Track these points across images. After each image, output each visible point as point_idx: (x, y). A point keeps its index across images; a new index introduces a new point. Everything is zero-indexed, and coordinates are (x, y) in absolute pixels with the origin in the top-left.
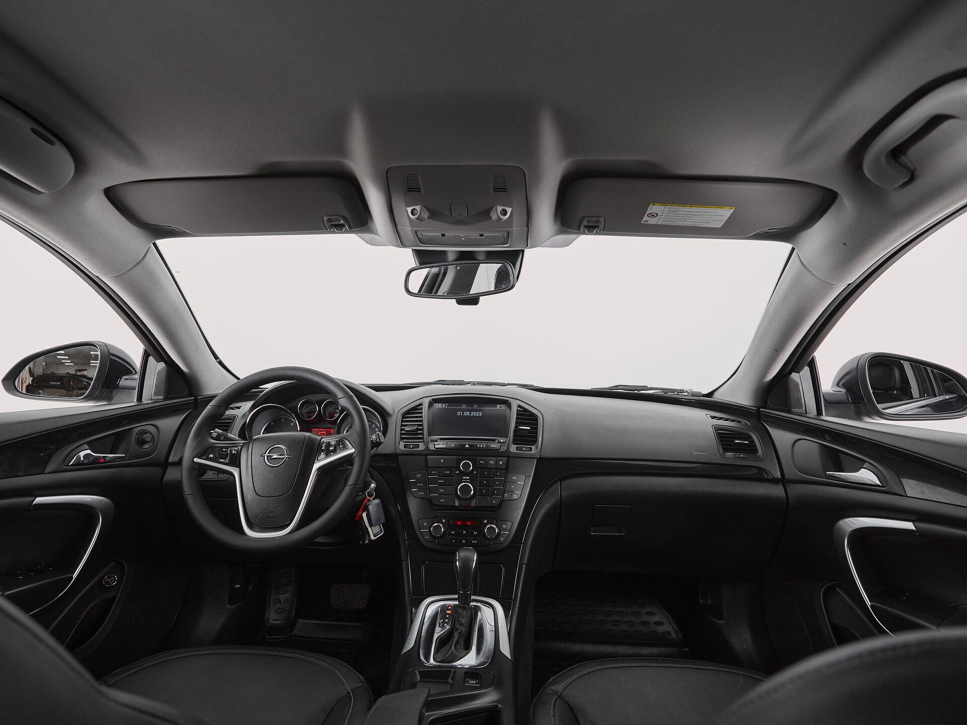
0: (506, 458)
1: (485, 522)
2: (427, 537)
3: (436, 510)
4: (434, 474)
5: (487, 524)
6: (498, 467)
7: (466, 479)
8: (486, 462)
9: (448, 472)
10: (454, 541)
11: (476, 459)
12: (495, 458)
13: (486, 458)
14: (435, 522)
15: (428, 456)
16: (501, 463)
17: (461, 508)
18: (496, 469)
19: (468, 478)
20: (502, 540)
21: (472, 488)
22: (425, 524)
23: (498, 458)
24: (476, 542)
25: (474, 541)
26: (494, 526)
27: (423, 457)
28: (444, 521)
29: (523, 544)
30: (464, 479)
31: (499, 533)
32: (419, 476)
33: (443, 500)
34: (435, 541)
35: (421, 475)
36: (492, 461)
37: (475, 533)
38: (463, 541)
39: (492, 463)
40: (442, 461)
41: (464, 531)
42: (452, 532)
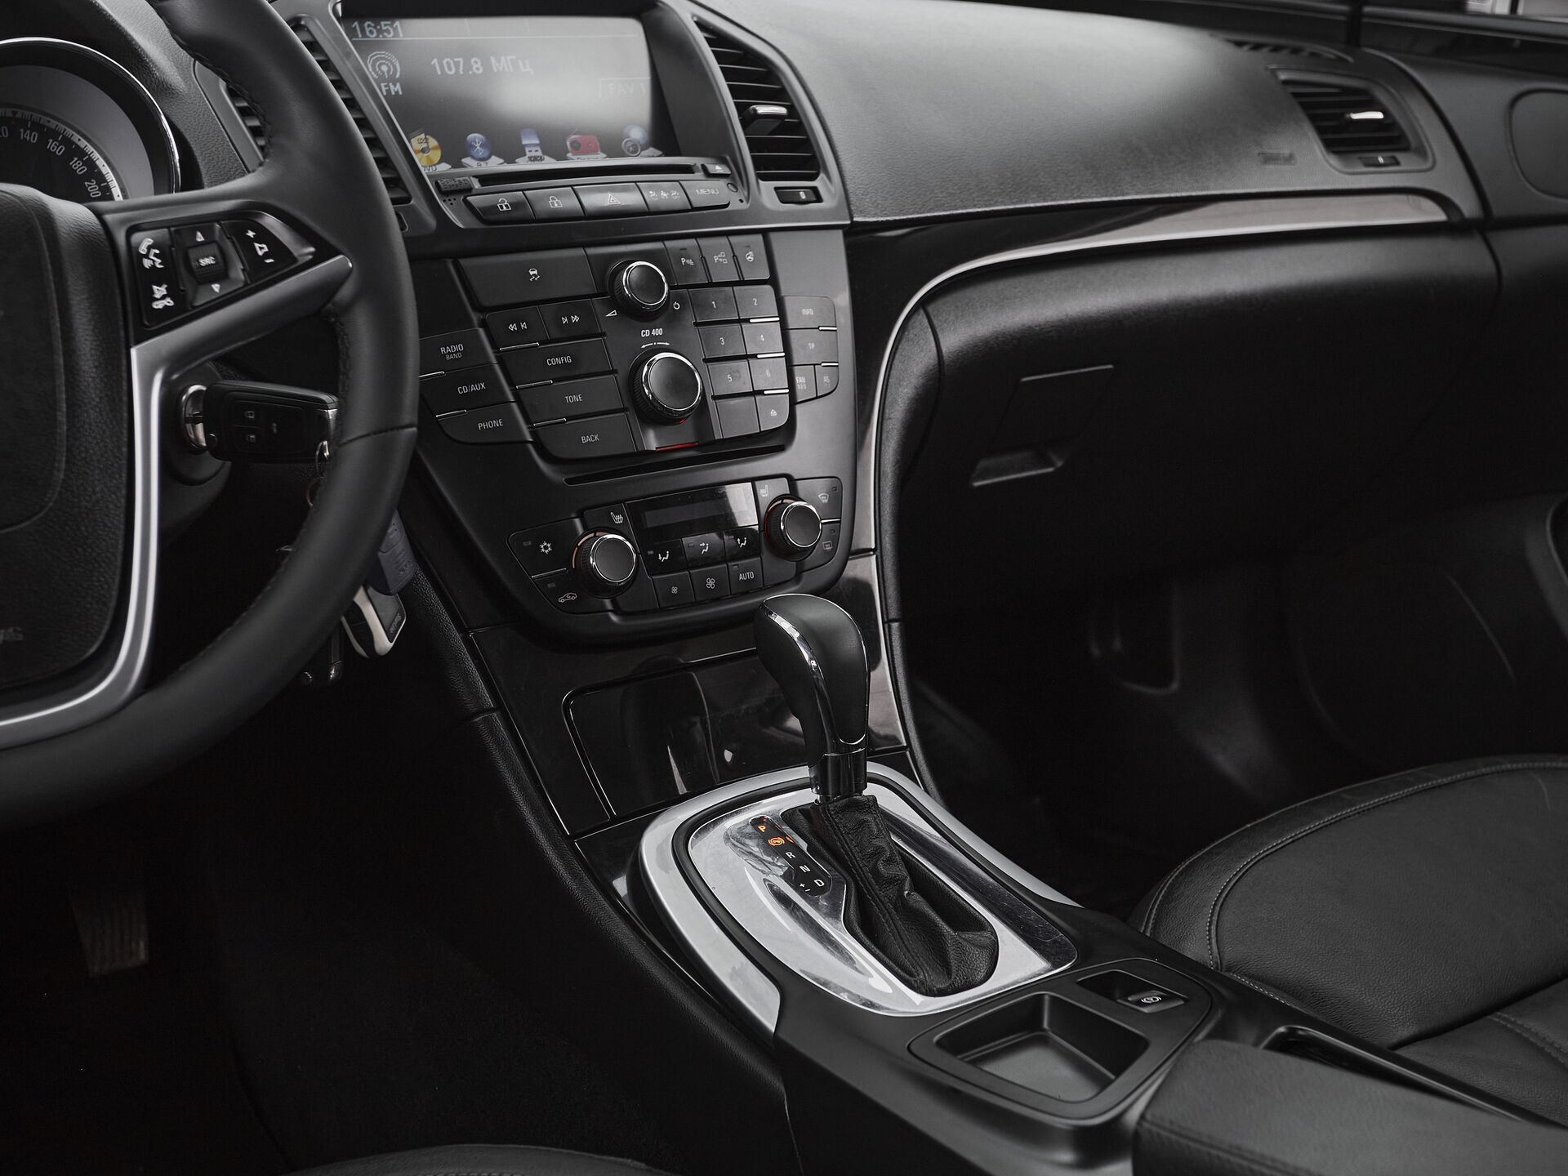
0: (760, 239)
1: (764, 493)
3: (570, 481)
6: (746, 275)
7: (652, 338)
8: (703, 260)
10: (674, 590)
11: (666, 251)
12: (725, 241)
14: (580, 531)
15: (466, 263)
17: (669, 457)
18: (742, 282)
19: (658, 332)
20: (828, 549)
21: (693, 369)
23: (732, 240)
25: (744, 572)
26: (807, 503)
28: (619, 519)
30: (650, 340)
33: (593, 438)
34: (603, 605)
35: (460, 347)
36: (719, 256)
37: (742, 541)
38: (711, 583)
39: (721, 260)
40: (536, 272)
41: (704, 544)
42: (660, 558)
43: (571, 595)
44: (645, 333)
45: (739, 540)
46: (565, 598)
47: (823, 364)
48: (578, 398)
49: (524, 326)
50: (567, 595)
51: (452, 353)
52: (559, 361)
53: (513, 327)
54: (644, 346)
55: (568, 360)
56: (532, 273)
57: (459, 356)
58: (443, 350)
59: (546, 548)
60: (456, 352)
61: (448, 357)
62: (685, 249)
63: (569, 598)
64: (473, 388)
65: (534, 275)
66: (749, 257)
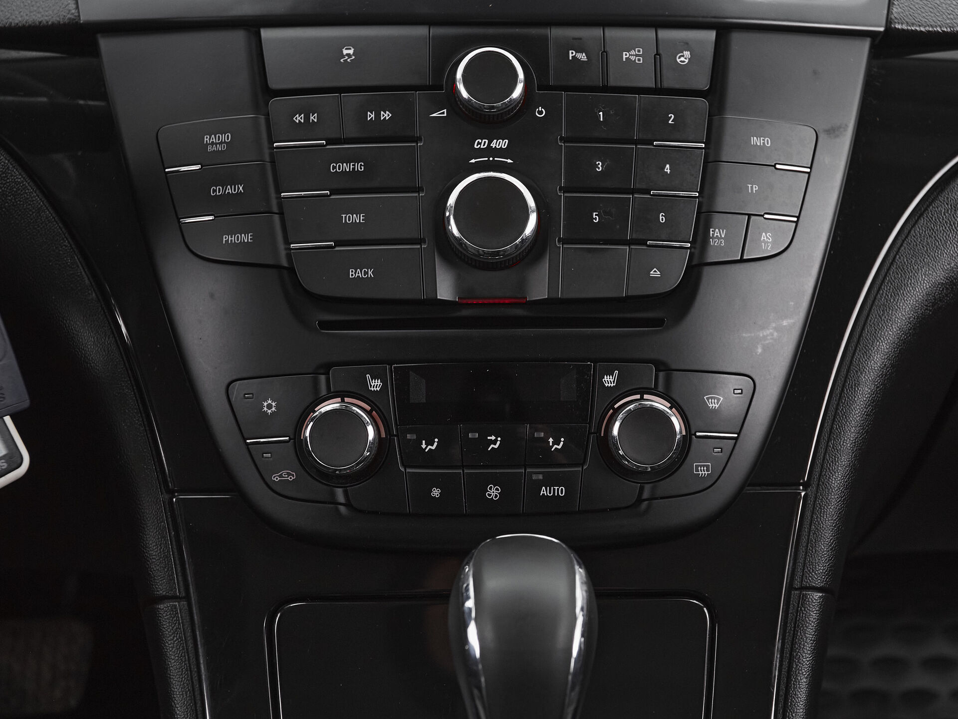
0: (712, 35)
1: (609, 381)
2: (284, 476)
3: (324, 325)
4: (307, 130)
5: (621, 391)
6: (669, 82)
7: (490, 151)
8: (604, 56)
9: (386, 115)
10: (436, 493)
11: (545, 39)
12: (648, 34)
13: (597, 32)
14: (323, 392)
15: (266, 34)
16: (684, 58)
17: (465, 313)
18: (658, 91)
19: (503, 144)
20: (703, 472)
21: (531, 202)
22: (269, 406)
23: (665, 34)
24: (561, 491)
25: (549, 483)
26: (660, 404)
27: (238, 38)
28: (375, 385)
29: (806, 486)
30: (481, 153)
31: (687, 439)
32: (216, 141)
33: (366, 273)
34: (333, 495)
35: (227, 137)
36: (633, 52)
37: (557, 442)
38: (493, 492)
39: (633, 58)
40: (351, 52)
41: (493, 438)
42: (424, 446)
43: (289, 474)
44: (481, 144)
45: (551, 440)
46: (281, 476)
47: (766, 216)
48: (358, 218)
49: (313, 118)
50: (284, 473)
51: (216, 144)
52: (346, 167)
53: (299, 119)
54: (473, 161)
55: (360, 167)
56: (345, 52)
57: (223, 147)
58: (206, 139)
59: (270, 406)
60: (221, 143)
61: (210, 149)
62: (580, 39)
63: (286, 477)
64: (229, 190)
65: (348, 55)
66: (682, 59)
